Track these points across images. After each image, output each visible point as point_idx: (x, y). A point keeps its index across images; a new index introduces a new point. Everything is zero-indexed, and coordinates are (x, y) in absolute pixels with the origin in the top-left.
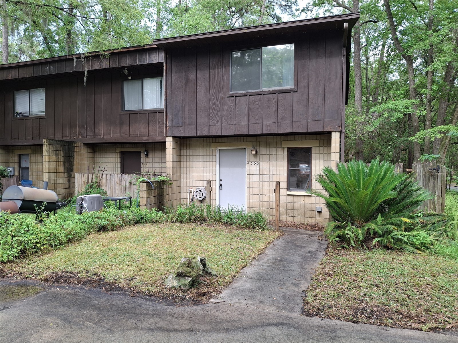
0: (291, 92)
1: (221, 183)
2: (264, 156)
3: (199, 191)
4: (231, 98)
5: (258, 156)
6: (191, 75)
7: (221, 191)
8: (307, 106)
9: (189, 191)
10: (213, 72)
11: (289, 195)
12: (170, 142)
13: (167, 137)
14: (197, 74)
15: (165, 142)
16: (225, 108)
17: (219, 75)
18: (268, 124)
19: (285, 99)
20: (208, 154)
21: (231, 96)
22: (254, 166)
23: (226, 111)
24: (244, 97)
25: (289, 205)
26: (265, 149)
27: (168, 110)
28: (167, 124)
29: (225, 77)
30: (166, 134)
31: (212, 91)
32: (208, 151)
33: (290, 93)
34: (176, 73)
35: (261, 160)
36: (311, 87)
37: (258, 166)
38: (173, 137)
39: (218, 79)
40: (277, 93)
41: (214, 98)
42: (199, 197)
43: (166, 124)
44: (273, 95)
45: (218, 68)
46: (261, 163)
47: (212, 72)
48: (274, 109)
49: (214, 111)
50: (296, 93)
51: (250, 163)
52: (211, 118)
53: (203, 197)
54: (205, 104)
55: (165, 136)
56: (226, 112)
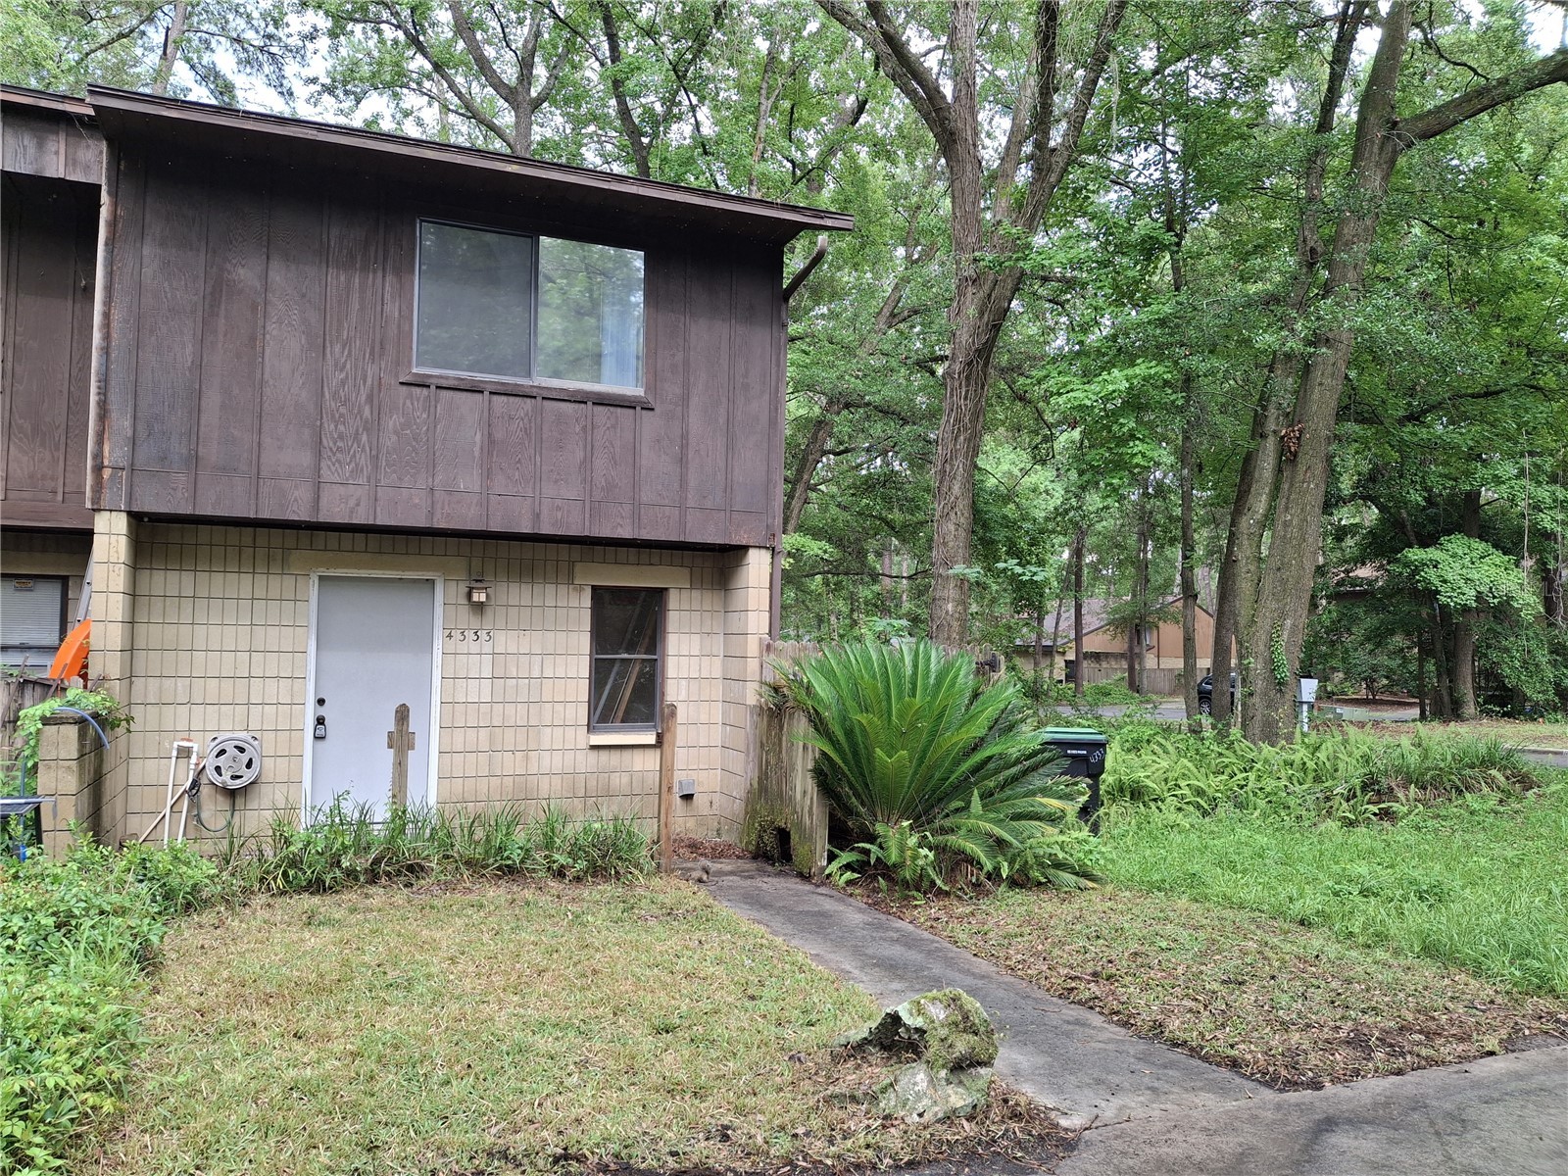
0: (635, 408)
1: (322, 711)
2: (513, 611)
3: (231, 751)
4: (418, 390)
5: (489, 612)
6: (241, 271)
7: (320, 743)
8: (682, 461)
9: (175, 753)
10: (342, 278)
11: (594, 747)
12: (111, 536)
13: (99, 510)
14: (271, 273)
15: (90, 533)
16: (392, 422)
17: (369, 293)
18: (559, 502)
19: (614, 427)
20: (274, 593)
21: (419, 381)
22: (475, 647)
23: (396, 432)
24: (469, 394)
25: (592, 783)
26: (514, 588)
27: (113, 397)
28: (106, 453)
29: (392, 309)
30: (96, 500)
31: (337, 348)
32: (275, 581)
33: (631, 411)
34: (163, 244)
35: (501, 623)
36: (694, 401)
37: (487, 648)
38: (130, 513)
39: (362, 309)
40: (590, 403)
41: (343, 376)
42: (230, 774)
43: (98, 455)
44: (577, 406)
45: (365, 269)
46: (500, 637)
47: (336, 279)
48: (580, 455)
49: (341, 428)
50: (650, 413)
51: (457, 634)
52: (326, 453)
53: (248, 776)
54: (304, 394)
55: (88, 505)
56: (394, 438)
